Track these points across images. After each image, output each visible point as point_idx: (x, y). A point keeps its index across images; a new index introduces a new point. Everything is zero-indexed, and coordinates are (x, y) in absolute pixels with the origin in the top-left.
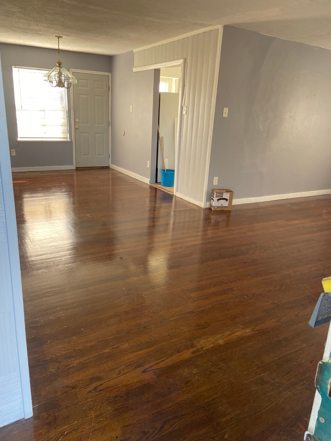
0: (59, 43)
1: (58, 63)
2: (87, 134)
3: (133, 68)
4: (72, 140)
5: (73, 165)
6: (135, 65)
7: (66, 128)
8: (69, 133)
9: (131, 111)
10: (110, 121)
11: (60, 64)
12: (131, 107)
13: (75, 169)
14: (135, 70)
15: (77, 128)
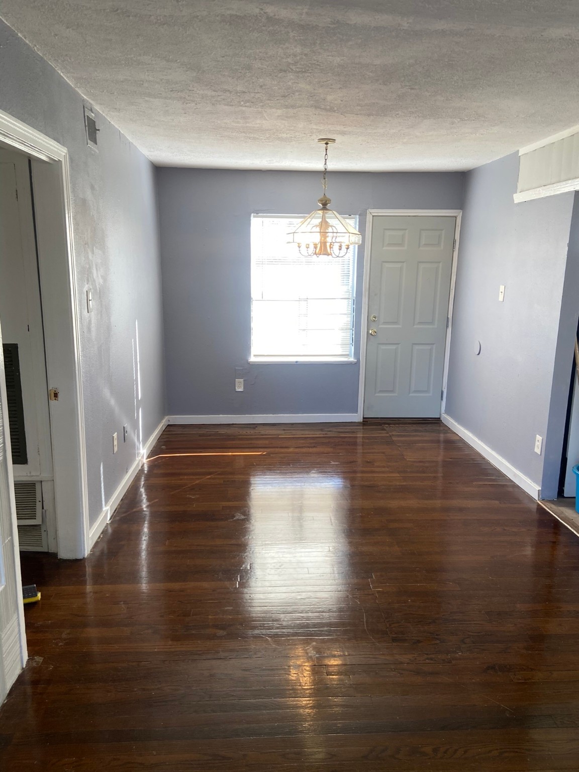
0: (326, 154)
1: (321, 201)
2: (394, 347)
3: (514, 195)
4: (358, 362)
5: (356, 412)
6: (520, 186)
7: (348, 335)
8: (353, 344)
9: (501, 299)
10: (450, 316)
11: (325, 205)
12: (502, 288)
13: (362, 421)
14: (518, 198)
15: (371, 334)
